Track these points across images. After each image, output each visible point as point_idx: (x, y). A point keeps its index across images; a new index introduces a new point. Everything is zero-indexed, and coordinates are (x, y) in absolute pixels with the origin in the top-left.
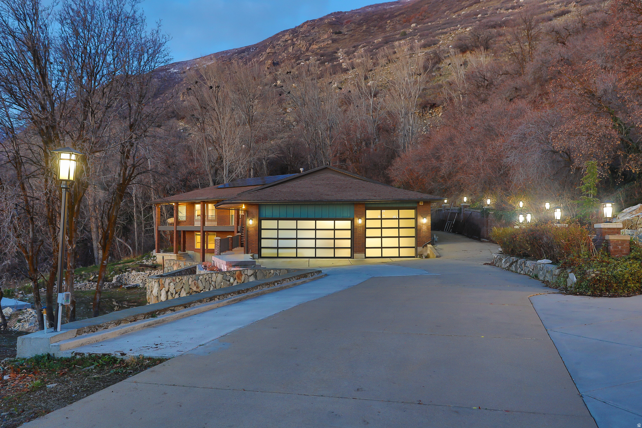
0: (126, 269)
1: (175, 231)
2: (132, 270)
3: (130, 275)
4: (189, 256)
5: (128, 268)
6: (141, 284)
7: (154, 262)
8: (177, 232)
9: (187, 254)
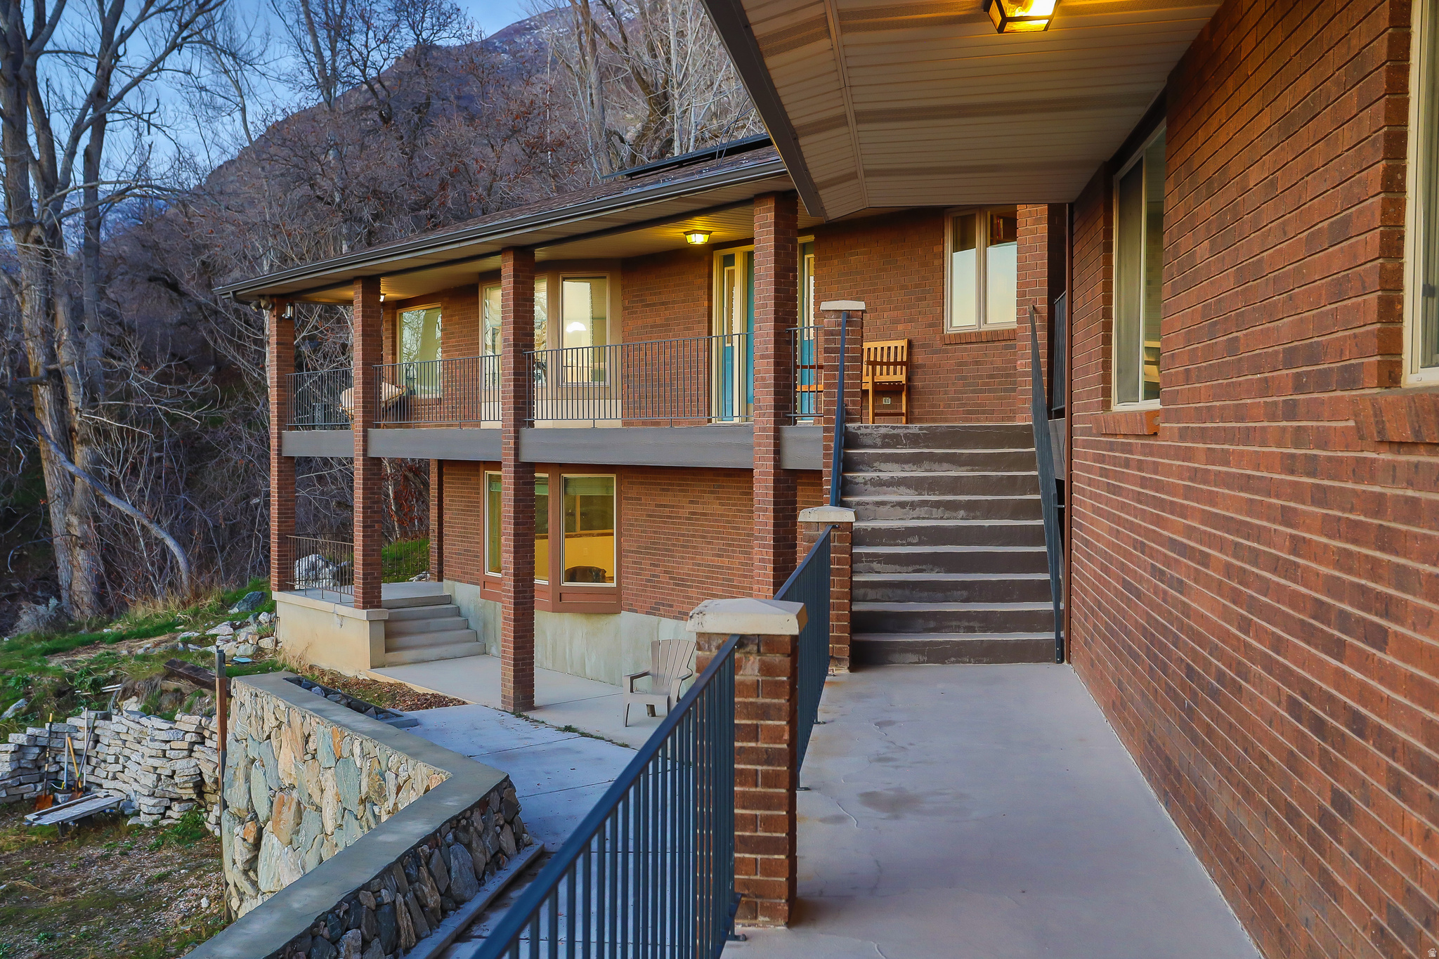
0: (96, 685)
1: (358, 465)
2: (125, 694)
3: (106, 729)
4: (458, 612)
5: (112, 680)
6: (146, 804)
7: (266, 643)
8: (372, 465)
9: (448, 600)
